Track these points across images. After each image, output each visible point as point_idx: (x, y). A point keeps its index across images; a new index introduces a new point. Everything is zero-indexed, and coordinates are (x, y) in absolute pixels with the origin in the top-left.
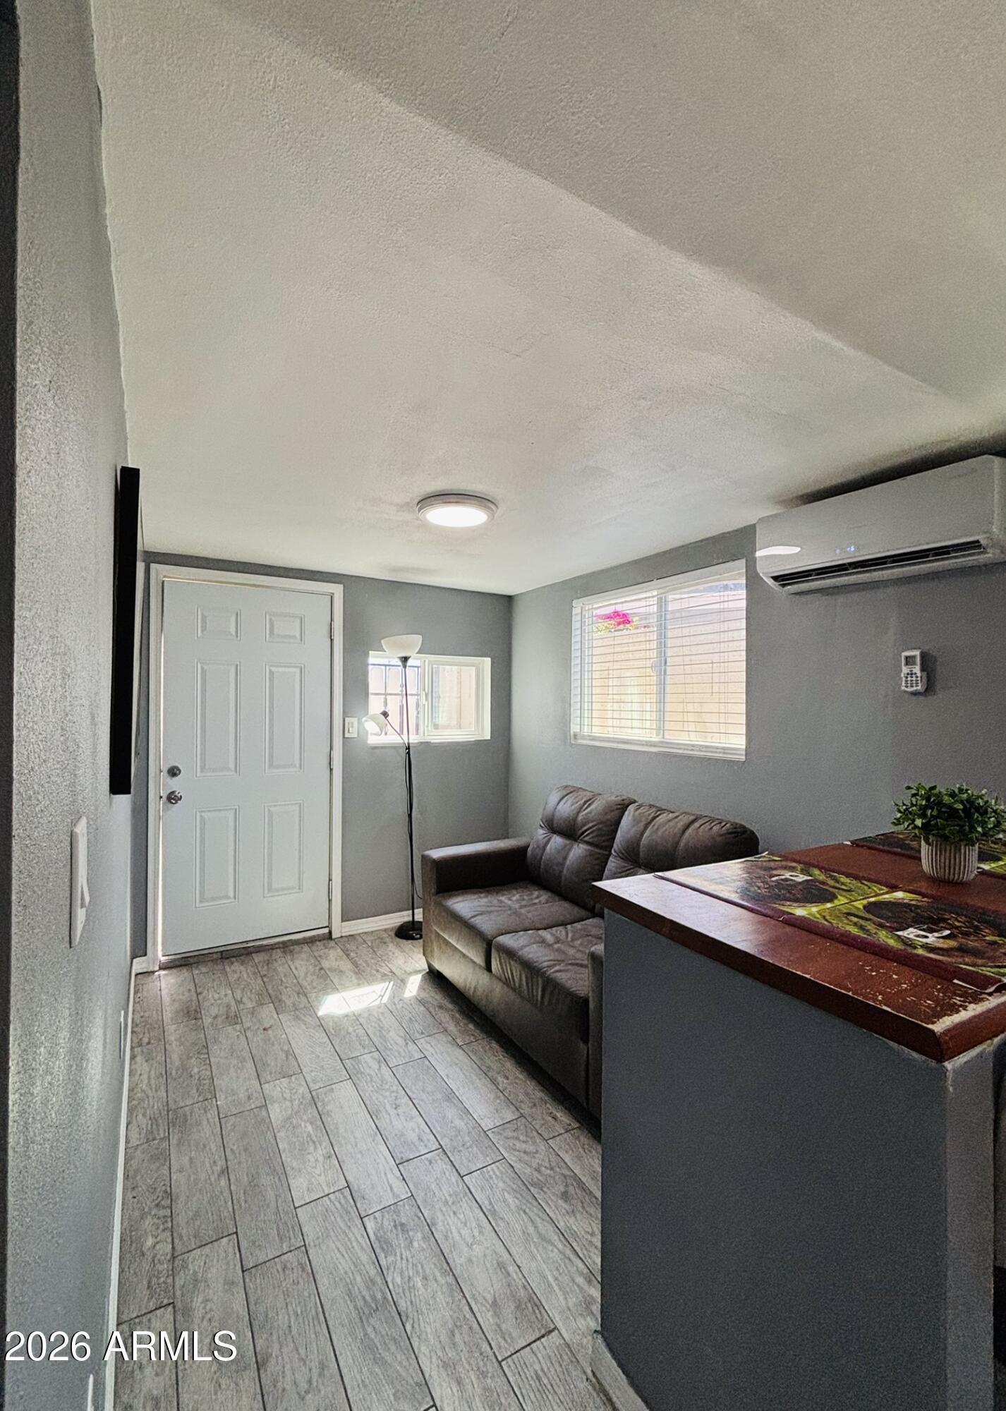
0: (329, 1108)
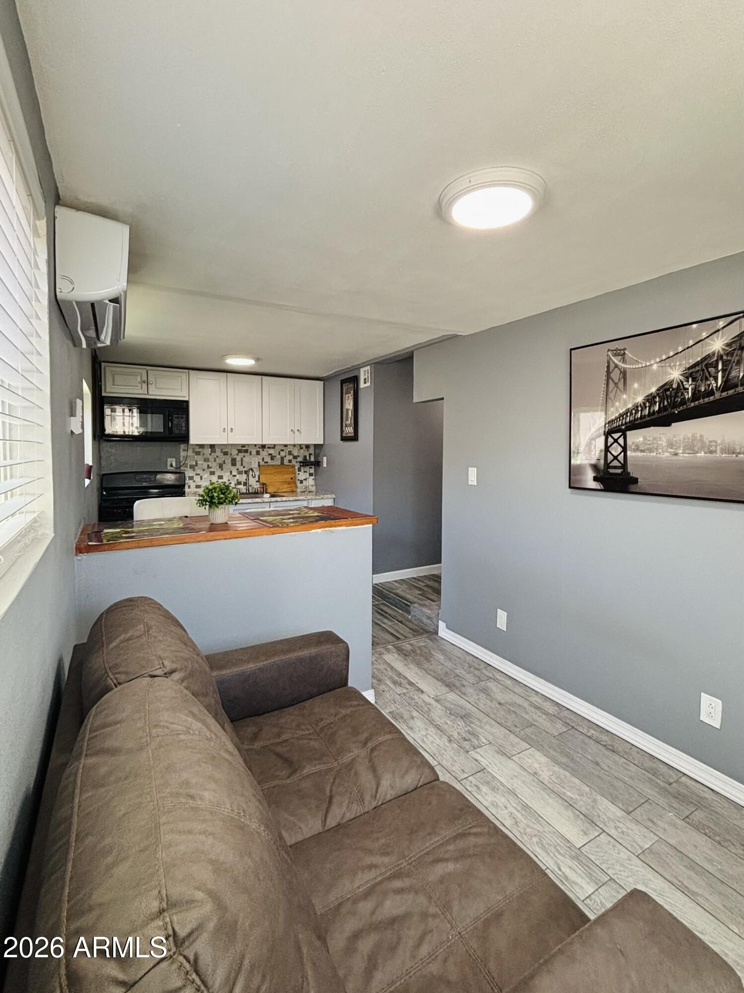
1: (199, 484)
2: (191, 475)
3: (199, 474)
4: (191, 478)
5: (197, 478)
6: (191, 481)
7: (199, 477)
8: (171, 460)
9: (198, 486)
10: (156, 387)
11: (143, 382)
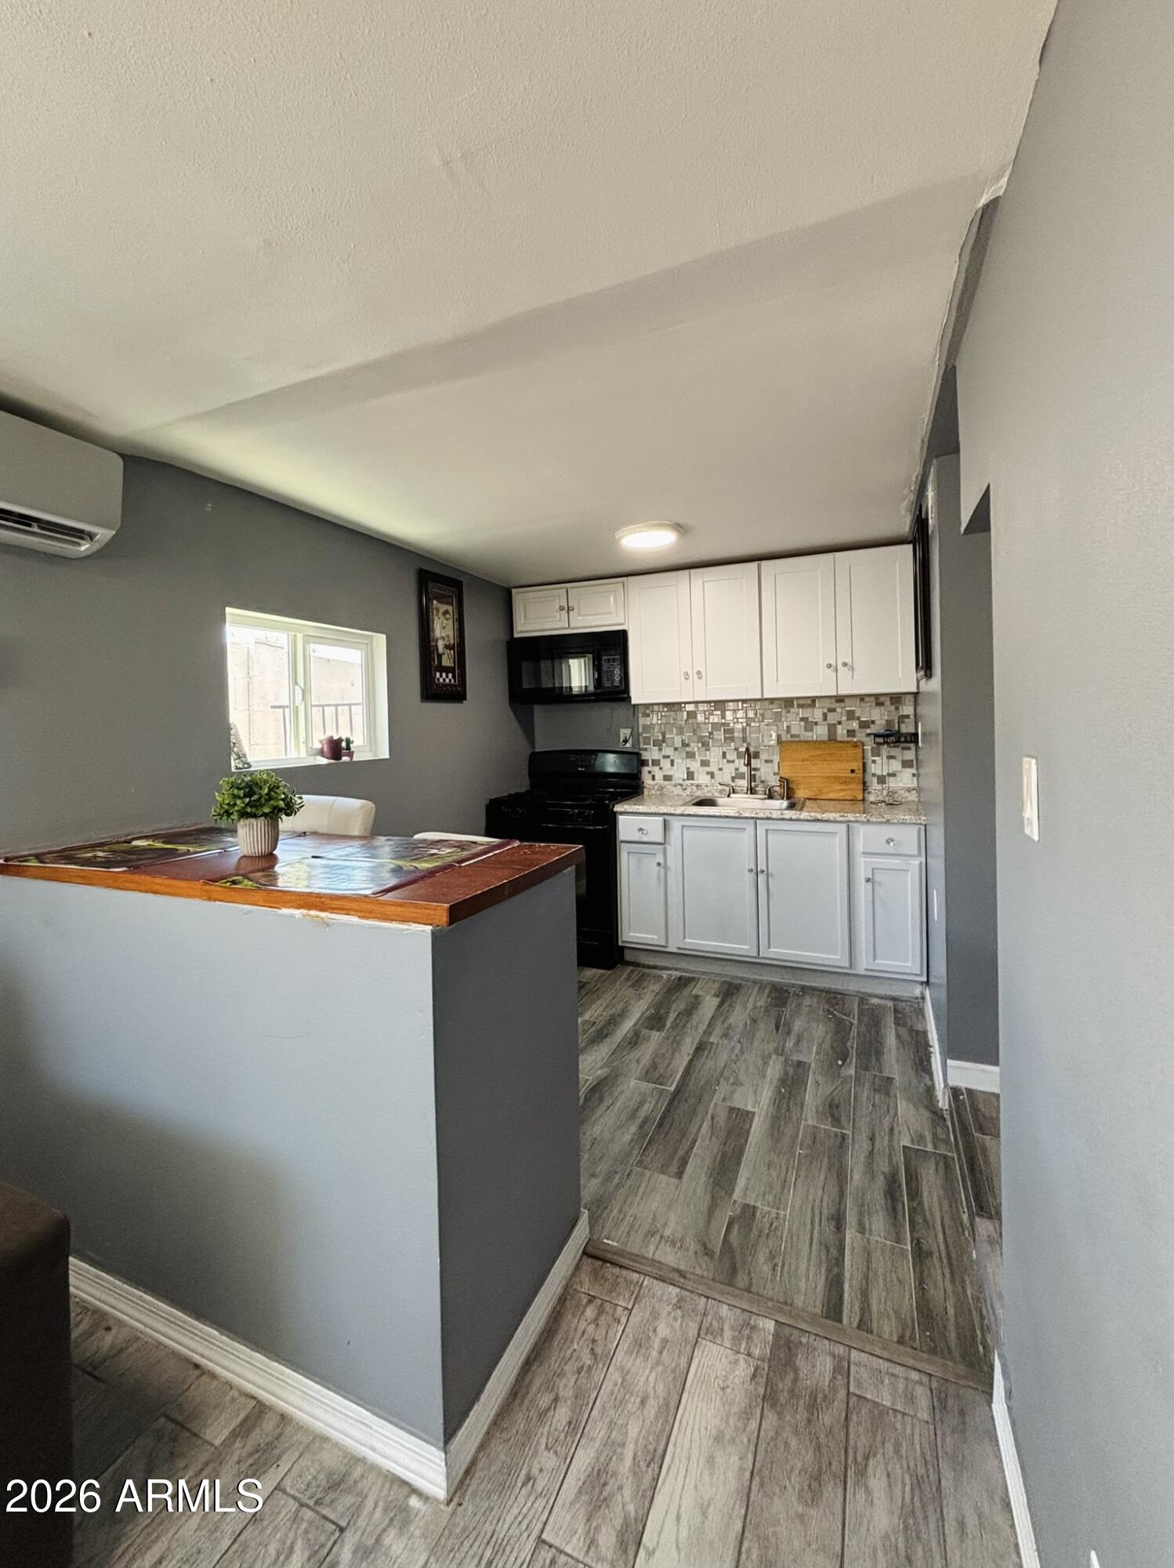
1: (669, 773)
2: (655, 757)
6: (657, 768)
8: (625, 733)
9: (667, 778)
10: (579, 615)
11: (562, 608)
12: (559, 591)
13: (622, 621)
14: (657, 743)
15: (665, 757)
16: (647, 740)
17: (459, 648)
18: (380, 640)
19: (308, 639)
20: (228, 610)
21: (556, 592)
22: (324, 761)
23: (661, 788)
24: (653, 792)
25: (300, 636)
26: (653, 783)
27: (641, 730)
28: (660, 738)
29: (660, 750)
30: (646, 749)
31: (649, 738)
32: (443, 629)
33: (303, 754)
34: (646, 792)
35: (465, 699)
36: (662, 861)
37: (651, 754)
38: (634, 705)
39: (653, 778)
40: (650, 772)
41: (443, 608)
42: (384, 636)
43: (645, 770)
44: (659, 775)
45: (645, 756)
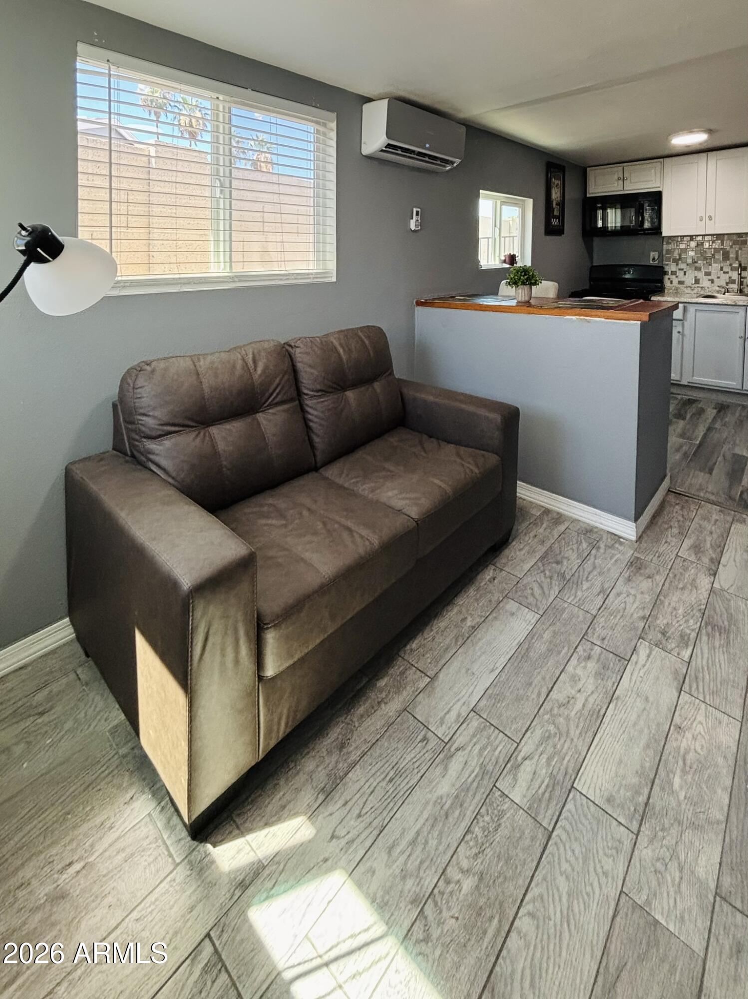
0: (635, 780)
1: (682, 280)
2: (674, 269)
3: (683, 269)
4: (674, 273)
5: (680, 274)
6: (674, 276)
7: (682, 273)
8: (654, 254)
9: (681, 283)
10: (631, 182)
11: (619, 179)
12: (618, 169)
13: (658, 185)
14: (676, 261)
15: (680, 269)
16: (668, 259)
17: (562, 204)
18: (530, 202)
19: (503, 203)
20: (481, 191)
21: (616, 169)
22: (507, 266)
23: (677, 289)
24: (671, 291)
25: (499, 202)
26: (671, 285)
27: (664, 252)
28: (678, 257)
29: (677, 265)
30: (667, 265)
31: (670, 258)
32: (556, 195)
33: (497, 262)
34: (666, 291)
35: (563, 233)
36: (681, 330)
37: (671, 267)
38: (663, 237)
39: (671, 282)
40: (669, 279)
41: (557, 182)
42: (532, 200)
43: (666, 277)
44: (675, 281)
45: (667, 269)
